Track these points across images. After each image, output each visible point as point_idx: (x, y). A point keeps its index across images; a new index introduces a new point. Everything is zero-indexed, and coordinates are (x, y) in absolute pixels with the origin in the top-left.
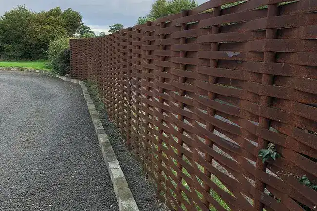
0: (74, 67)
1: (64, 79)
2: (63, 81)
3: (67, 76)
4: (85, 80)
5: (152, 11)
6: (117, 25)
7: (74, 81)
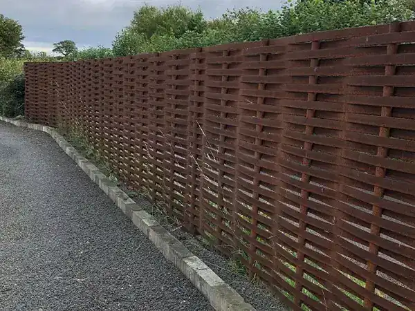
0: (32, 105)
1: (16, 123)
2: (15, 126)
3: (20, 119)
4: (53, 125)
5: (133, 22)
6: (65, 42)
7: (36, 127)
